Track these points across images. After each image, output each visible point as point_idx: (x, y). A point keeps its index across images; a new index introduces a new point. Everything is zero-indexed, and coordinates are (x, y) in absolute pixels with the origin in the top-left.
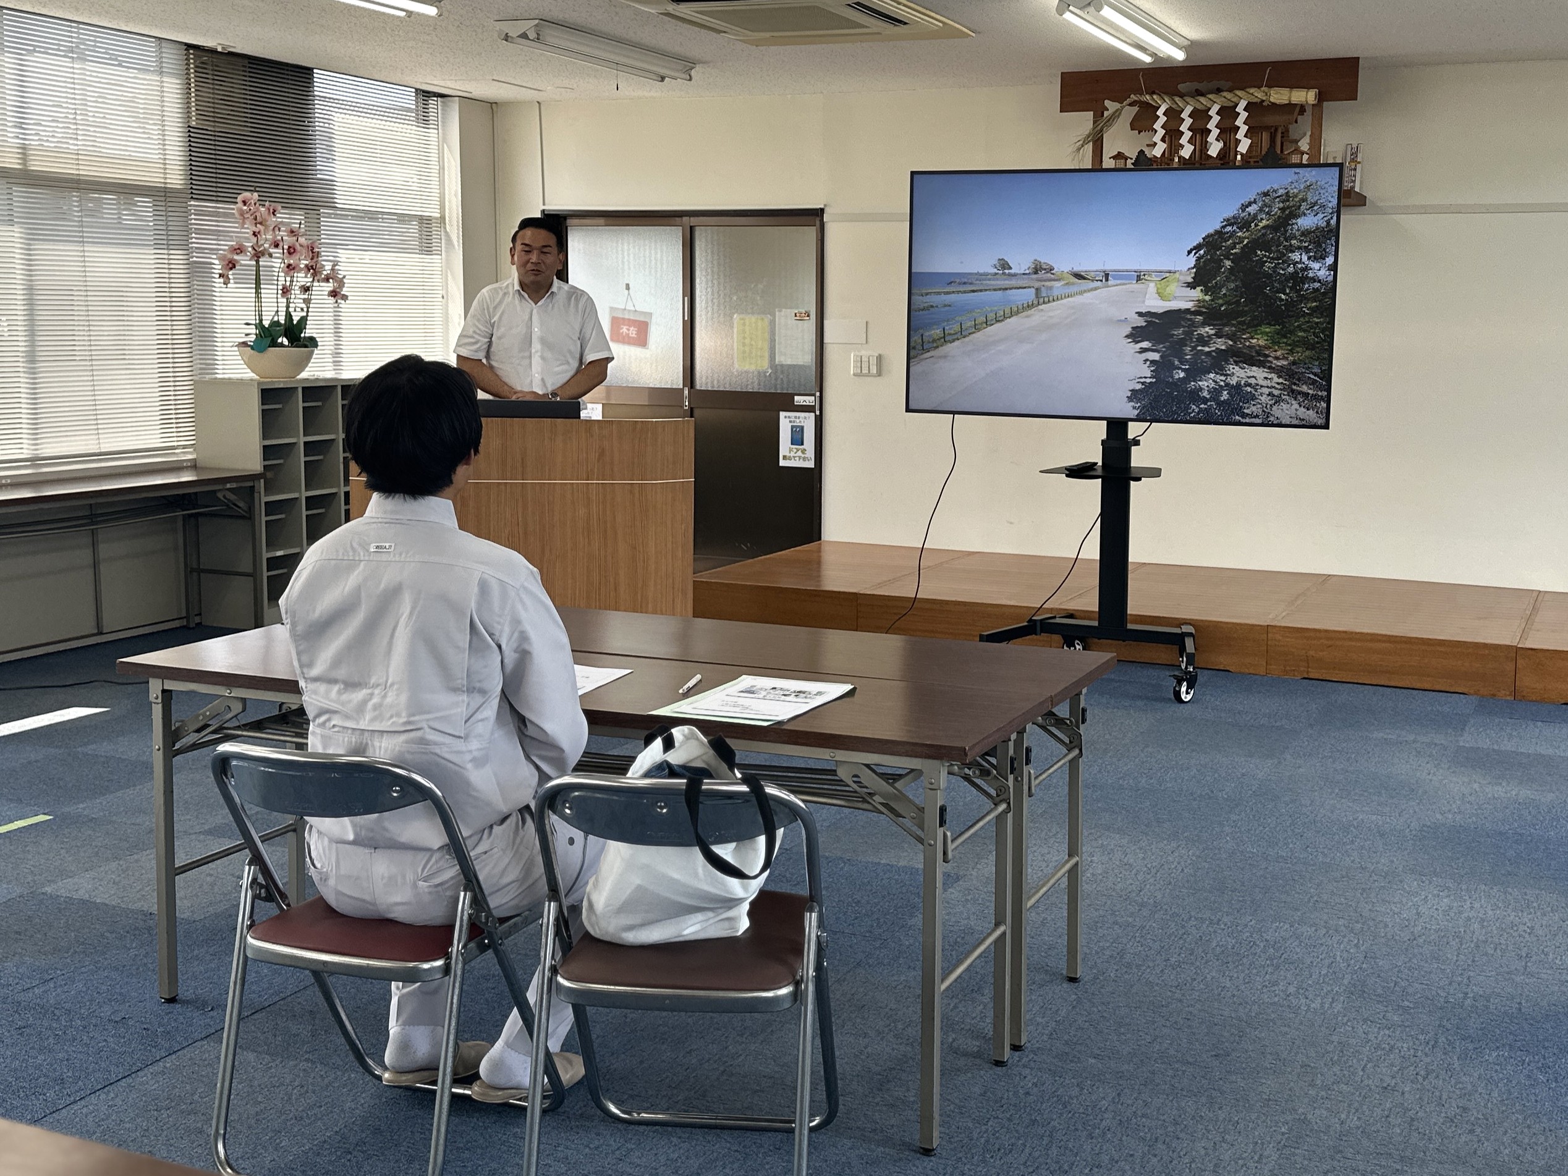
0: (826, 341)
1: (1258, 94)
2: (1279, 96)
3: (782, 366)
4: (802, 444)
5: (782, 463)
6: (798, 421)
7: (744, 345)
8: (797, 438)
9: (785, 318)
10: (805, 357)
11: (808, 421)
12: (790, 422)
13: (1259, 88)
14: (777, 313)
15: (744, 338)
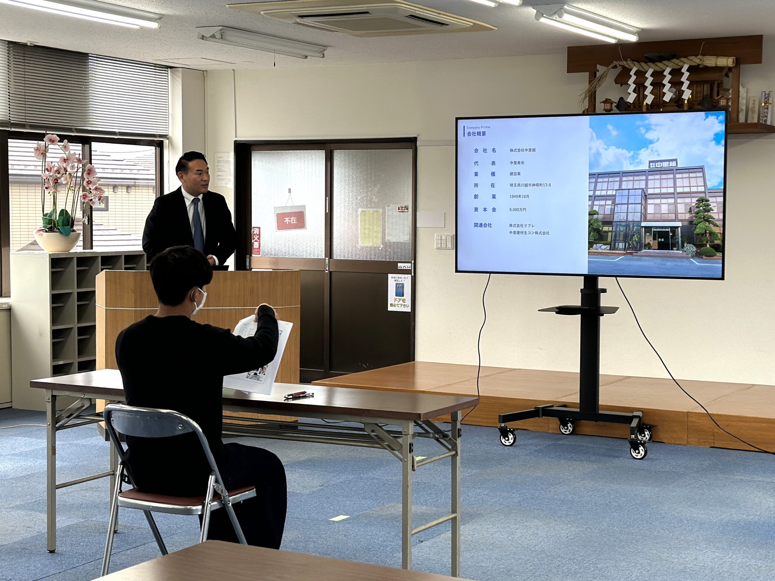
0: (417, 226)
1: (696, 60)
2: (710, 61)
3: (390, 243)
4: (403, 296)
5: (390, 309)
6: (400, 280)
7: (365, 229)
8: (400, 293)
9: (392, 211)
10: (405, 237)
11: (406, 280)
12: (395, 281)
13: (696, 56)
14: (387, 207)
15: (365, 224)
